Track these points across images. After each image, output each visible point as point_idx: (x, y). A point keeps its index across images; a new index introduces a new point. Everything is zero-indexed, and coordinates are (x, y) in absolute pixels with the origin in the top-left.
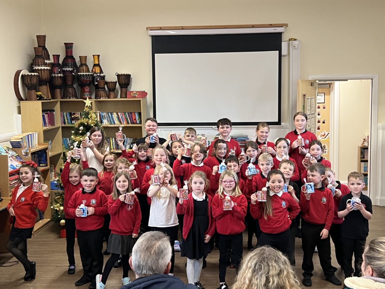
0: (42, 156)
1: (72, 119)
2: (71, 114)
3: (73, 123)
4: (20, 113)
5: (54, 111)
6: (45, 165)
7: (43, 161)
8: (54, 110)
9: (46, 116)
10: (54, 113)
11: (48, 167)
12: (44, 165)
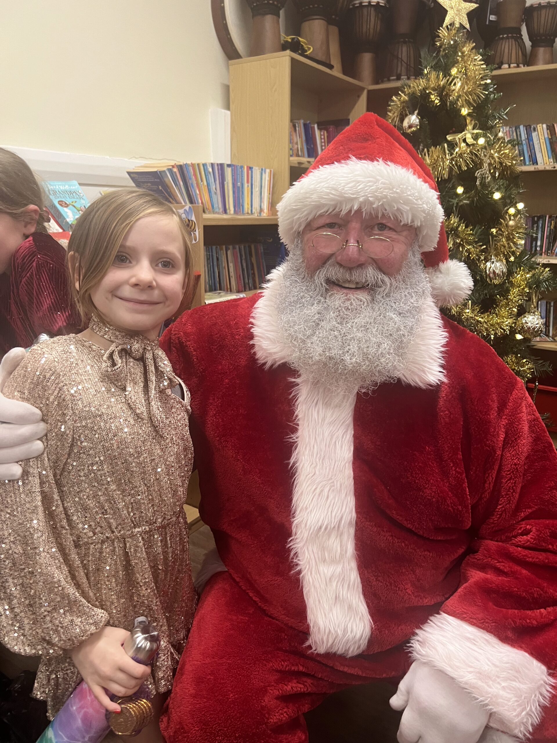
5: (346, 122)
8: (348, 120)
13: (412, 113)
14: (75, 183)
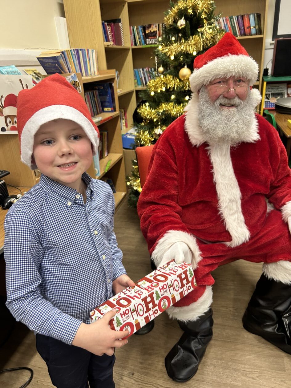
0: (106, 93)
1: (146, 36)
2: (144, 29)
3: (147, 43)
4: (63, 15)
5: (119, 21)
6: (113, 109)
7: (108, 102)
8: (120, 19)
9: (109, 28)
10: (120, 24)
11: (117, 112)
12: (110, 109)
13: (181, 18)
14: (14, 66)
